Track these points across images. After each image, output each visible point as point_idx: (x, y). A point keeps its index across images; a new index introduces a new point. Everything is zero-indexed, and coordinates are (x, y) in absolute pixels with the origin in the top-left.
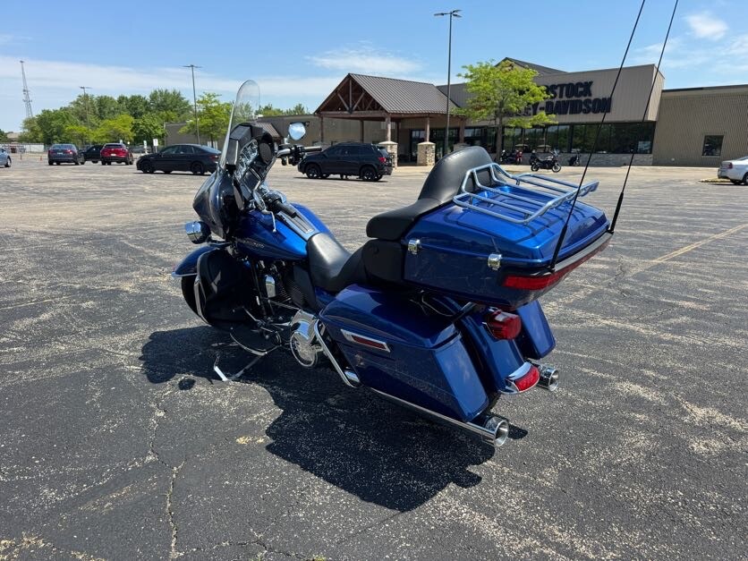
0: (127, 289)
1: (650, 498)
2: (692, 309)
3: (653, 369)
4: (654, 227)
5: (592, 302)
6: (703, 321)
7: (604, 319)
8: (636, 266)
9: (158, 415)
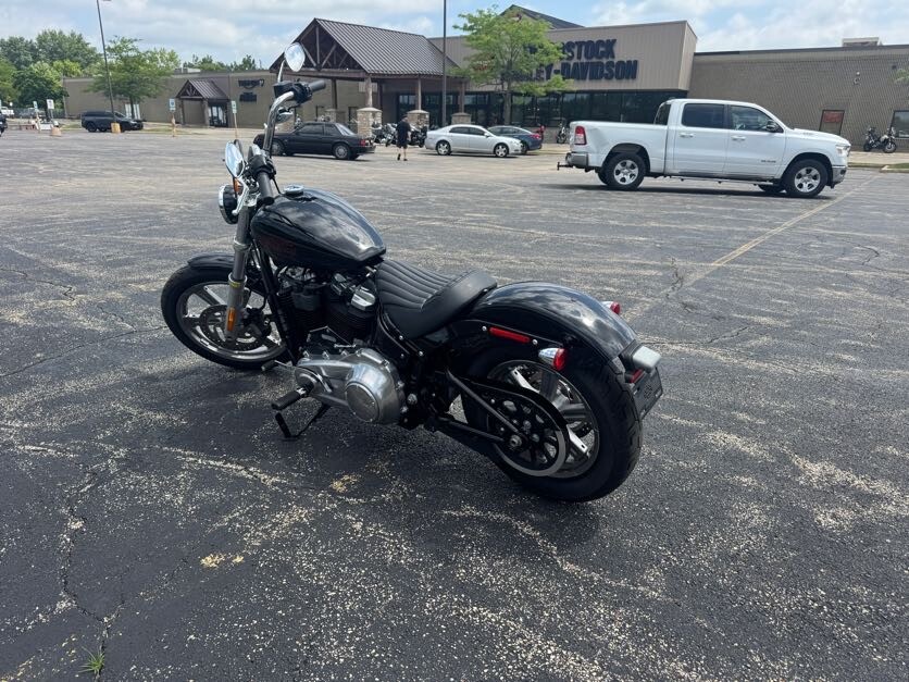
0: (16, 320)
2: (770, 326)
3: (748, 410)
4: (702, 220)
5: (652, 322)
7: (672, 344)
8: (693, 270)
9: (74, 527)
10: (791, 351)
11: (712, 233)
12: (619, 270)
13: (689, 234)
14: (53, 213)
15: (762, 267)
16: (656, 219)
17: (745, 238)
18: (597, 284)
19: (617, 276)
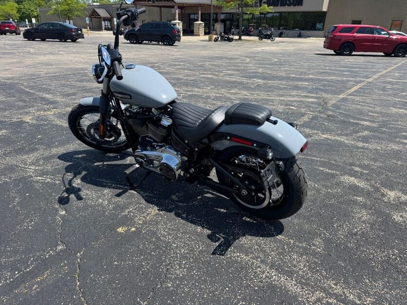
0: (28, 120)
1: (380, 256)
2: (368, 126)
3: (359, 166)
4: (334, 75)
5: (313, 124)
6: (376, 134)
7: (323, 134)
8: (331, 99)
9: (61, 213)
10: (379, 138)
11: (339, 81)
12: (297, 99)
13: (328, 81)
14: (39, 72)
15: (364, 98)
16: (312, 74)
17: (355, 83)
18: (286, 105)
19: (296, 101)
